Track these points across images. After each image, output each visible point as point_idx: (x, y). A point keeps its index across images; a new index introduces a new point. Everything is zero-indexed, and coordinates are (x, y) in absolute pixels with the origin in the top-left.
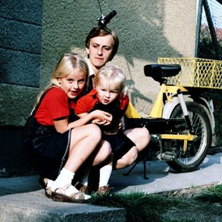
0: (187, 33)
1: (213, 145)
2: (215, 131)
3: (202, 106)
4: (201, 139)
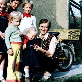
0: (64, 20)
1: (74, 61)
2: (75, 55)
3: (69, 46)
4: (70, 59)
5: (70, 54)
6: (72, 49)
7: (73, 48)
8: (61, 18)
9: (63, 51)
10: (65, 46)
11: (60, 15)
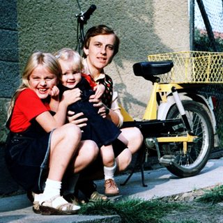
1: (216, 145)
4: (202, 140)
5: (204, 125)
6: (208, 112)
7: (212, 108)
8: (170, 23)
9: (184, 117)
10: (188, 101)
11: (168, 13)
